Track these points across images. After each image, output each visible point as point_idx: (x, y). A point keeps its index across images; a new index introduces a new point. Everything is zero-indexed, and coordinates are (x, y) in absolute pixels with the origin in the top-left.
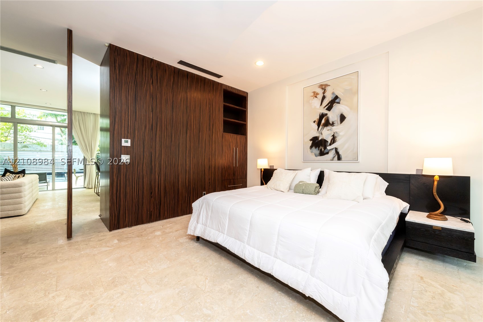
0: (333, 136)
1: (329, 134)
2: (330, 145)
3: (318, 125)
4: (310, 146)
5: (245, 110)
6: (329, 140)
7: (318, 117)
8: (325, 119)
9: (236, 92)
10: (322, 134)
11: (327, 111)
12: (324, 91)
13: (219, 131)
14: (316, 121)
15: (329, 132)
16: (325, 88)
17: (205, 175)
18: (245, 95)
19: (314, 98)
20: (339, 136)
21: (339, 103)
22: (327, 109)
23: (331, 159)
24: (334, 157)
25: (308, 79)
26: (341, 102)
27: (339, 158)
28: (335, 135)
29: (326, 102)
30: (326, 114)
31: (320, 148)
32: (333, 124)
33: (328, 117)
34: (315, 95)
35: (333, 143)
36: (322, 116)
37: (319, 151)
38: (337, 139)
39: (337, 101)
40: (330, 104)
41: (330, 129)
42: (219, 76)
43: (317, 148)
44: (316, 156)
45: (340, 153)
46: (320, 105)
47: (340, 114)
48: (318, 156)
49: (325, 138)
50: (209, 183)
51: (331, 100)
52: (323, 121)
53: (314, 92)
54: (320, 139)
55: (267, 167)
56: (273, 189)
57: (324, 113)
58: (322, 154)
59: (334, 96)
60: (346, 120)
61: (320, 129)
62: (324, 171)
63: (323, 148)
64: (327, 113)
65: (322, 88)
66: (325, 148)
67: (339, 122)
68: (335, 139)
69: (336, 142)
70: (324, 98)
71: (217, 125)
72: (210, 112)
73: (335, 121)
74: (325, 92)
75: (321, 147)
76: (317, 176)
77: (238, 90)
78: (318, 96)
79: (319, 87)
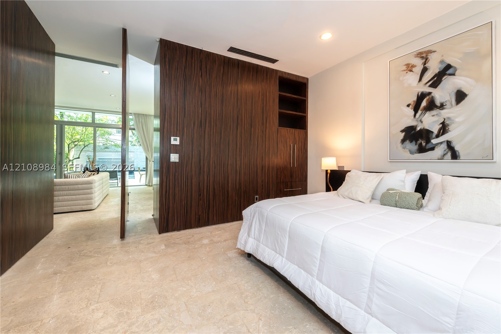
0: (443, 123)
1: (434, 122)
2: (437, 136)
3: (414, 110)
4: (402, 140)
5: (305, 99)
6: (435, 129)
7: (415, 99)
8: (428, 100)
9: (294, 79)
10: (422, 122)
11: (430, 88)
12: (424, 61)
13: (273, 125)
14: (412, 104)
15: (435, 119)
16: (426, 56)
17: (257, 177)
18: (305, 81)
19: (407, 73)
20: (453, 123)
21: (453, 74)
22: (430, 86)
23: (440, 157)
24: (444, 155)
25: (396, 48)
26: (457, 73)
27: (455, 156)
28: (447, 122)
29: (428, 76)
30: (430, 93)
31: (419, 142)
32: (442, 106)
33: (432, 97)
34: (410, 68)
35: (443, 134)
36: (421, 97)
37: (417, 146)
38: (450, 128)
39: (450, 71)
40: (436, 78)
41: (437, 115)
42: (273, 61)
43: (414, 142)
44: (411, 153)
45: (456, 148)
46: (418, 80)
47: (455, 91)
48: (416, 153)
49: (427, 127)
50: (262, 185)
51: (439, 72)
52: (424, 104)
53: (408, 65)
54: (418, 129)
55: (336, 168)
56: (347, 198)
57: (424, 92)
58: (422, 150)
59: (444, 66)
60: (466, 99)
61: (418, 115)
62: (427, 175)
63: (425, 141)
64: (431, 91)
65: (422, 58)
66: (428, 141)
67: (454, 102)
68: (447, 128)
69: (448, 132)
70: (425, 70)
71: (271, 118)
72: (263, 103)
73: (446, 101)
74: (427, 61)
75: (420, 140)
76: (415, 181)
77: (296, 76)
78: (414, 69)
79: (416, 57)
